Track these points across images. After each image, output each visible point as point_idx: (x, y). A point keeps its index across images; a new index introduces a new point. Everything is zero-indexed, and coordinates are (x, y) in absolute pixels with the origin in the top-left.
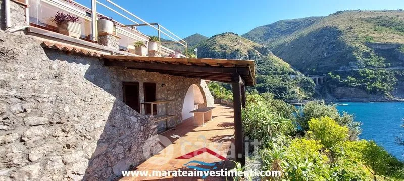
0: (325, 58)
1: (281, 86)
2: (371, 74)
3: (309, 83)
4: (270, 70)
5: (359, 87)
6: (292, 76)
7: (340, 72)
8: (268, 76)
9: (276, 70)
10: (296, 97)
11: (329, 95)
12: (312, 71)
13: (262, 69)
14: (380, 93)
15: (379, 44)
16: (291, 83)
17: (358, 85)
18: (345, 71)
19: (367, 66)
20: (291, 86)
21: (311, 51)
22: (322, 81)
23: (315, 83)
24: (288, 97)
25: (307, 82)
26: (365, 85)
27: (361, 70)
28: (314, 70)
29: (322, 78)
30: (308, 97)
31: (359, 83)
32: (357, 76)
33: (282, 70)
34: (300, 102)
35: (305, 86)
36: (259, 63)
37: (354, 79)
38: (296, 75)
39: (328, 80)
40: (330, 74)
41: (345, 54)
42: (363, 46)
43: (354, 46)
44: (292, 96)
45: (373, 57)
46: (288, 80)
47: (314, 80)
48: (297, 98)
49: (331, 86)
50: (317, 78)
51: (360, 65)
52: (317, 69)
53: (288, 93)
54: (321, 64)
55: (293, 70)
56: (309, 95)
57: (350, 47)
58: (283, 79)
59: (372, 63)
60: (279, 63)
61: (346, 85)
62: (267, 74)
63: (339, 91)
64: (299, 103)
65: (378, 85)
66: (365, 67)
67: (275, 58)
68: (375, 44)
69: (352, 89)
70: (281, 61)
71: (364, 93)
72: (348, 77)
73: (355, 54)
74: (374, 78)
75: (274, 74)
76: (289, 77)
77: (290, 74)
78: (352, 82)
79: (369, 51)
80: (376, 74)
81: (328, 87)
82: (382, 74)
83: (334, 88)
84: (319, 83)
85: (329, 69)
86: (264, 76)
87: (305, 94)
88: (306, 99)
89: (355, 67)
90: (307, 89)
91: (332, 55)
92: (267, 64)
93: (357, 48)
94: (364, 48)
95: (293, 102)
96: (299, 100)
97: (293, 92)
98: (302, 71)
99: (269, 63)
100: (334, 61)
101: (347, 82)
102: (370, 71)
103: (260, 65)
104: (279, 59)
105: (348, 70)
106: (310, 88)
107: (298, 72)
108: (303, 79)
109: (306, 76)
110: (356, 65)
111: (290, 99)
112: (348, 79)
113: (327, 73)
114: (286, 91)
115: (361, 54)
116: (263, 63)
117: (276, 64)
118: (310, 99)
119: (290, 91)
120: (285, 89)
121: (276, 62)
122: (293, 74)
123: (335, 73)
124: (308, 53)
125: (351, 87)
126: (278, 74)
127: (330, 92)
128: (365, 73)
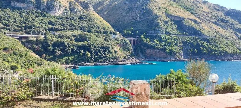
0: (139, 22)
1: (105, 45)
2: (169, 39)
3: (127, 43)
4: (93, 28)
5: (162, 49)
6: (113, 36)
7: (149, 35)
8: (92, 34)
9: (99, 28)
10: (118, 56)
11: (141, 55)
12: (128, 33)
13: (84, 25)
14: (174, 54)
15: (174, 16)
16: (113, 43)
17: (161, 47)
18: (153, 35)
19: (167, 33)
20: (113, 46)
21: (127, 14)
22: (136, 42)
23: (131, 43)
24: (111, 57)
25: (125, 42)
26: (165, 48)
27: (163, 35)
28: (130, 32)
29: (136, 39)
30: (126, 57)
31: (161, 45)
32: (160, 40)
33: (104, 29)
34: (121, 61)
35: (124, 46)
36: (81, 18)
37: (158, 43)
38: (116, 35)
39: (140, 42)
40: (142, 36)
41: (152, 20)
42: (164, 15)
43: (158, 14)
44: (114, 55)
45: (169, 25)
46: (110, 40)
47: (130, 41)
48: (119, 58)
49: (143, 47)
50: (132, 39)
51: (162, 30)
52: (132, 31)
53: (111, 53)
54: (135, 27)
55: (113, 30)
56: (127, 56)
57: (156, 15)
58: (106, 38)
59: (169, 31)
60: (100, 21)
61: (153, 47)
62: (89, 31)
63: (149, 52)
64: (120, 63)
65: (172, 48)
66: (165, 33)
67: (97, 15)
68: (171, 15)
69: (157, 51)
70: (101, 19)
71: (165, 54)
72: (155, 40)
73: (159, 21)
74: (170, 42)
75: (97, 32)
76: (111, 37)
77: (111, 33)
78: (157, 45)
79: (167, 20)
80: (171, 39)
81: (141, 48)
82: (175, 40)
83: (145, 50)
84: (134, 44)
85: (141, 33)
86: (88, 33)
87: (123, 54)
88: (125, 58)
89: (159, 32)
90: (125, 49)
91: (143, 19)
92: (89, 20)
93: (160, 16)
94: (164, 18)
95: (115, 62)
96: (121, 59)
97: (115, 52)
98: (120, 32)
99: (91, 20)
100: (145, 25)
101: (153, 45)
102: (168, 36)
103: (83, 21)
104: (100, 17)
105: (155, 35)
106: (128, 49)
107: (118, 32)
108: (122, 40)
109: (124, 36)
110: (160, 30)
111: (113, 58)
112: (155, 42)
113: (140, 36)
114: (109, 50)
115: (163, 22)
116: (85, 18)
117: (98, 22)
118: (128, 59)
119: (113, 51)
120: (108, 48)
121: (98, 20)
122: (114, 34)
123: (146, 37)
124: (125, 15)
125: (157, 49)
126: (101, 33)
127: (142, 53)
128: (165, 37)
